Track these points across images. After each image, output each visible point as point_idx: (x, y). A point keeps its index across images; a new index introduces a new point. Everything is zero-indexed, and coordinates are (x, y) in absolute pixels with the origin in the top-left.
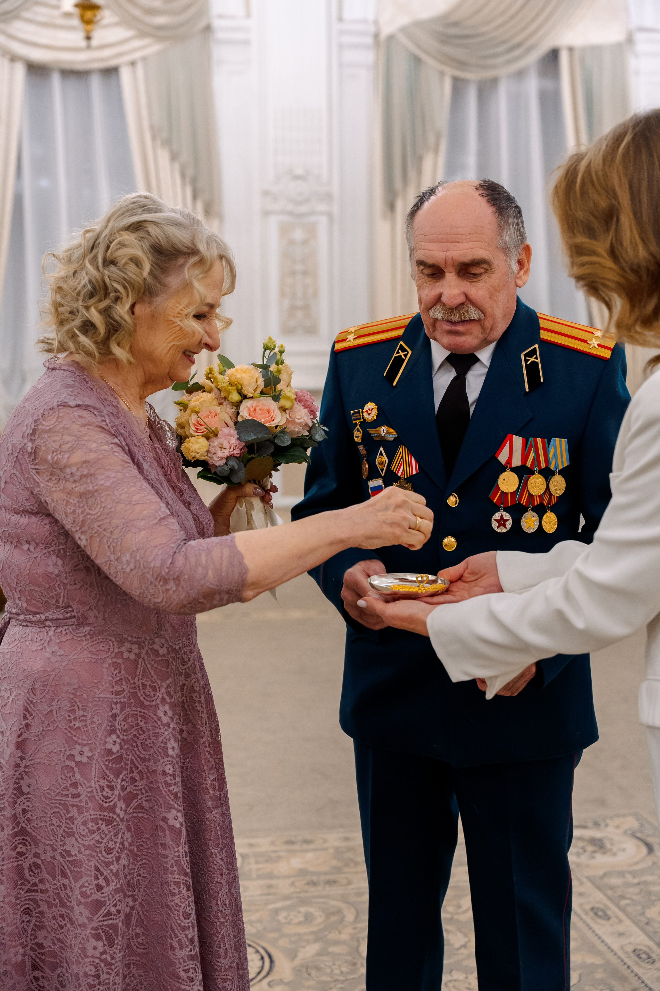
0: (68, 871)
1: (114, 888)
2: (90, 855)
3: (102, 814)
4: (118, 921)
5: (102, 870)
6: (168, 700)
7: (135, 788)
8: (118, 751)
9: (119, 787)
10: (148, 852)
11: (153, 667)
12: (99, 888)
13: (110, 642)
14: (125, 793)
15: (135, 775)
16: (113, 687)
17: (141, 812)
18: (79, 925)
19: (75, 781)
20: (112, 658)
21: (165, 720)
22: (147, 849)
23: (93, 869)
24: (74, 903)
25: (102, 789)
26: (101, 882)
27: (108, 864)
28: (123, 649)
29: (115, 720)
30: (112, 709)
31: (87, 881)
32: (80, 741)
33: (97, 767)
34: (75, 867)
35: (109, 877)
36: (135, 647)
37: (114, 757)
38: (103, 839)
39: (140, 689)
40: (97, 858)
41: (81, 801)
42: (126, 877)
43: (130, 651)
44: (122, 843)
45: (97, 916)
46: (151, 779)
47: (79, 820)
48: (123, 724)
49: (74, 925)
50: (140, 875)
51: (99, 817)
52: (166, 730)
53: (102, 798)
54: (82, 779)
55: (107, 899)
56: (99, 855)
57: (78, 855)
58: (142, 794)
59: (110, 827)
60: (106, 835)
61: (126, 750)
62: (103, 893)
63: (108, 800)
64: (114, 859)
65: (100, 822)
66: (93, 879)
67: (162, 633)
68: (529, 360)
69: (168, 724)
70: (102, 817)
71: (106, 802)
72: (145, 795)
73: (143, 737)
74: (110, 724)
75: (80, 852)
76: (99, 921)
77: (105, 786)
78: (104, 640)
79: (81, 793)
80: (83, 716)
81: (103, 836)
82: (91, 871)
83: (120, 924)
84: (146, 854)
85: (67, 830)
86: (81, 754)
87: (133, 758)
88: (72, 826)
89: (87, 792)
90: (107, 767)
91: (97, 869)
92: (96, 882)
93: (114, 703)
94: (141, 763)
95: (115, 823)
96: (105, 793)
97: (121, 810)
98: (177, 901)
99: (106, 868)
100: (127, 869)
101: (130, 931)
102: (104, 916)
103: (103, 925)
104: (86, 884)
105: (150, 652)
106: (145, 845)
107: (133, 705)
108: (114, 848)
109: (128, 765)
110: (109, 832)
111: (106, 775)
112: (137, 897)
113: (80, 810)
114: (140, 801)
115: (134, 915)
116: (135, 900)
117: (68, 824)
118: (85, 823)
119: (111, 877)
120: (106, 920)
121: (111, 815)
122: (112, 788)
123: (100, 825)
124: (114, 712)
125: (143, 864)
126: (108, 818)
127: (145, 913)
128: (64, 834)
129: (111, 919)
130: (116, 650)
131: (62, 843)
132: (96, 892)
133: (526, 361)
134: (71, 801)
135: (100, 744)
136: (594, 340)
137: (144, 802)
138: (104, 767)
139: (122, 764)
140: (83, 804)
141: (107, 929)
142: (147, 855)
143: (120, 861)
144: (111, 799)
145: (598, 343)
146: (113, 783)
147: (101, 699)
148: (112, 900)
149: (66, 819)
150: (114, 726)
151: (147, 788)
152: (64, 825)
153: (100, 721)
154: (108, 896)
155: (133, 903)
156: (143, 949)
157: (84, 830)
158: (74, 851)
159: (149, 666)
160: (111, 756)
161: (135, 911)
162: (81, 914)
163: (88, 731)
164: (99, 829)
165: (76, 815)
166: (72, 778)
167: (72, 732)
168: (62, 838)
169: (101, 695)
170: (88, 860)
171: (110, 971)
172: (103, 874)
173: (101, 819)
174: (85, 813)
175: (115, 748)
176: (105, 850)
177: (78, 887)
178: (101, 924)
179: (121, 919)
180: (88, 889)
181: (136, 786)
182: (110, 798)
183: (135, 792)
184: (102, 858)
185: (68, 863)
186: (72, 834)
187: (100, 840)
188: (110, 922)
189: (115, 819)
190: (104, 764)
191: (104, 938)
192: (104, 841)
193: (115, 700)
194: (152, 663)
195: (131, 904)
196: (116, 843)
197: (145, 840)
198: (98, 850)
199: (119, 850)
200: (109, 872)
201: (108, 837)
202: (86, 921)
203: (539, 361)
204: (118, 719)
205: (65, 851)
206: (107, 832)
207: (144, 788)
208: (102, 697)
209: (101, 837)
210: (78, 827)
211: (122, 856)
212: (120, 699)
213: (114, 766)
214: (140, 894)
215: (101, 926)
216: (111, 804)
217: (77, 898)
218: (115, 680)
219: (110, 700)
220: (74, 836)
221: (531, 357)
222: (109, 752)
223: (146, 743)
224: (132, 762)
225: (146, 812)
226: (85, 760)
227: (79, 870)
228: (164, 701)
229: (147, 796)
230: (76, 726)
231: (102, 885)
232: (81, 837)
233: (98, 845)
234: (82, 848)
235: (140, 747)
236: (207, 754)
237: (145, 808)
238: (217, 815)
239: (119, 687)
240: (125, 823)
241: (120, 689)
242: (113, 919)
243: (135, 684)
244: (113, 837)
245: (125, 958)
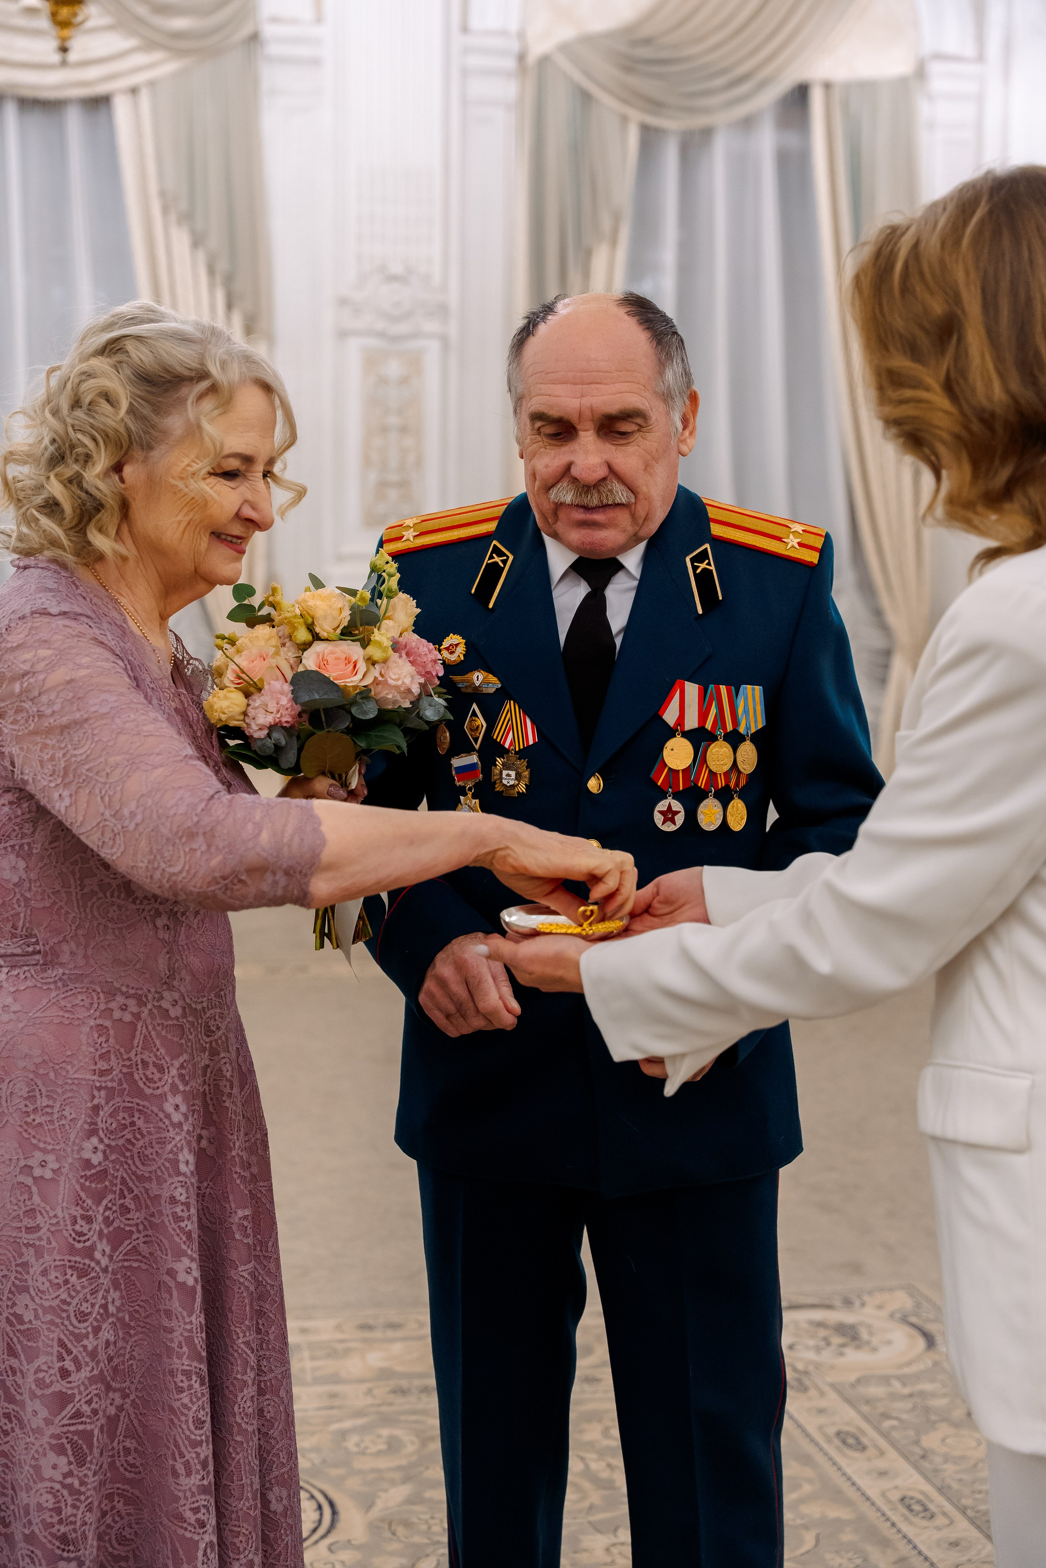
0: (19, 1347)
1: (88, 1375)
2: (52, 1323)
3: (73, 1259)
4: (93, 1427)
5: (69, 1345)
6: (181, 1088)
7: (127, 1222)
8: (100, 1163)
9: (100, 1218)
10: (146, 1323)
11: (159, 1035)
12: (65, 1374)
13: (93, 994)
14: (111, 1229)
15: (128, 1202)
16: (96, 1063)
17: (137, 1260)
18: (32, 1430)
19: (33, 1207)
20: (95, 1019)
21: (176, 1117)
22: (145, 1318)
23: (55, 1344)
24: (26, 1396)
25: (75, 1222)
26: (69, 1364)
27: (79, 1338)
28: (112, 1005)
29: (98, 1115)
30: (94, 1097)
31: (46, 1363)
32: (41, 1145)
33: (67, 1186)
34: (29, 1340)
35: (80, 1358)
36: (132, 1003)
37: (93, 1171)
38: (73, 1298)
39: (138, 1069)
40: (63, 1327)
41: (40, 1239)
42: (110, 1359)
43: (124, 1008)
44: (105, 1307)
45: (60, 1417)
46: (153, 1210)
47: (36, 1268)
48: (109, 1122)
49: (25, 1430)
50: (134, 1358)
51: (68, 1264)
52: (177, 1134)
53: (74, 1235)
54: (43, 1205)
55: (76, 1391)
56: (67, 1323)
57: (34, 1322)
58: (139, 1231)
59: (84, 1279)
60: (78, 1292)
61: (113, 1161)
62: (70, 1382)
63: (82, 1239)
64: (90, 1329)
65: (69, 1272)
66: (55, 1359)
67: (176, 983)
68: (699, 567)
69: (180, 1125)
70: (73, 1264)
71: (79, 1242)
72: (143, 1234)
73: (141, 1143)
74: (88, 1121)
75: (37, 1317)
76: (63, 1426)
77: (78, 1216)
78: (84, 989)
79: (41, 1226)
80: (47, 1106)
81: (73, 1293)
82: (52, 1347)
83: (96, 1432)
84: (143, 1325)
85: (17, 1282)
86: (42, 1166)
87: (125, 1175)
88: (26, 1277)
89: (50, 1224)
90: (83, 1187)
91: (62, 1344)
92: (61, 1364)
93: (96, 1087)
94: (138, 1184)
95: (93, 1274)
96: (77, 1227)
97: (103, 1255)
98: (186, 1401)
99: (76, 1344)
100: (112, 1347)
101: (115, 1444)
102: (70, 1418)
103: (68, 1432)
104: (45, 1367)
105: (155, 1011)
106: (141, 1310)
107: (126, 1093)
108: (90, 1313)
109: (116, 1185)
110: (83, 1287)
111: (81, 1199)
112: (127, 1391)
113: (39, 1253)
114: (135, 1243)
115: (122, 1418)
116: (125, 1396)
117: (20, 1273)
118: (44, 1273)
119: (84, 1358)
120: (73, 1424)
121: (87, 1261)
122: (89, 1220)
123: (68, 1277)
124: (96, 1102)
125: (139, 1340)
126: (81, 1266)
127: (140, 1417)
128: (13, 1289)
129: (82, 1423)
130: (103, 1007)
131: (10, 1303)
132: (60, 1380)
133: (695, 568)
134: (26, 1237)
135: (73, 1151)
136: (791, 536)
137: (142, 1245)
138: (78, 1187)
139: (107, 1183)
140: (44, 1243)
141: (75, 1438)
142: (144, 1327)
143: (100, 1334)
144: (87, 1237)
145: (799, 540)
146: (90, 1213)
147: (76, 1082)
148: (84, 1394)
149: (17, 1265)
150: (96, 1124)
151: (146, 1223)
152: (14, 1274)
153: (73, 1116)
154: (78, 1387)
155: (122, 1401)
156: (135, 1473)
157: (43, 1283)
158: (28, 1316)
159: (153, 1033)
160: (90, 1170)
161: (124, 1413)
162: (35, 1413)
163: (54, 1130)
164: (66, 1282)
165: (33, 1260)
166: (28, 1203)
167: (30, 1131)
168: (10, 1296)
169: (76, 1076)
170: (49, 1330)
171: (78, 1504)
172: (72, 1353)
173: (71, 1267)
174: (46, 1257)
175: (96, 1159)
176: (75, 1315)
177: (32, 1371)
178: (65, 1429)
179: (99, 1424)
180: (47, 1376)
181: (129, 1219)
182: (85, 1235)
183: (128, 1228)
184: (71, 1328)
185: (18, 1335)
186: (26, 1289)
187: (69, 1300)
188: (81, 1427)
189: (93, 1269)
190: (78, 1181)
191: (70, 1452)
192: (74, 1302)
193: (98, 1084)
194: (159, 1028)
195: (118, 1401)
196: (93, 1305)
197: (142, 1304)
198: (64, 1315)
199: (99, 1317)
200: (81, 1349)
201: (81, 1295)
202: (42, 1424)
203: (713, 568)
204: (101, 1113)
205: (15, 1315)
206: (79, 1288)
207: (142, 1223)
208: (78, 1079)
209: (69, 1295)
210: (35, 1278)
211: (104, 1327)
212: (105, 1082)
213: (93, 1185)
214: (133, 1387)
215: (65, 1433)
216: (88, 1244)
217: (30, 1388)
218: (98, 1053)
219: (91, 1083)
220: (29, 1293)
221: (702, 562)
222: (87, 1164)
223: (146, 1152)
224: (123, 1181)
225: (145, 1260)
226: (48, 1174)
227: (34, 1345)
228: (174, 1090)
229: (147, 1236)
230: (37, 1122)
231: (70, 1369)
232: (39, 1294)
233: (65, 1307)
234: (40, 1311)
235: (137, 1160)
236: (235, 1176)
237: (143, 1253)
238: (245, 1274)
239: (105, 1064)
240: (109, 1275)
241: (106, 1067)
242: (85, 1423)
243: (131, 1060)
244: (88, 1296)
245: (105, 1484)
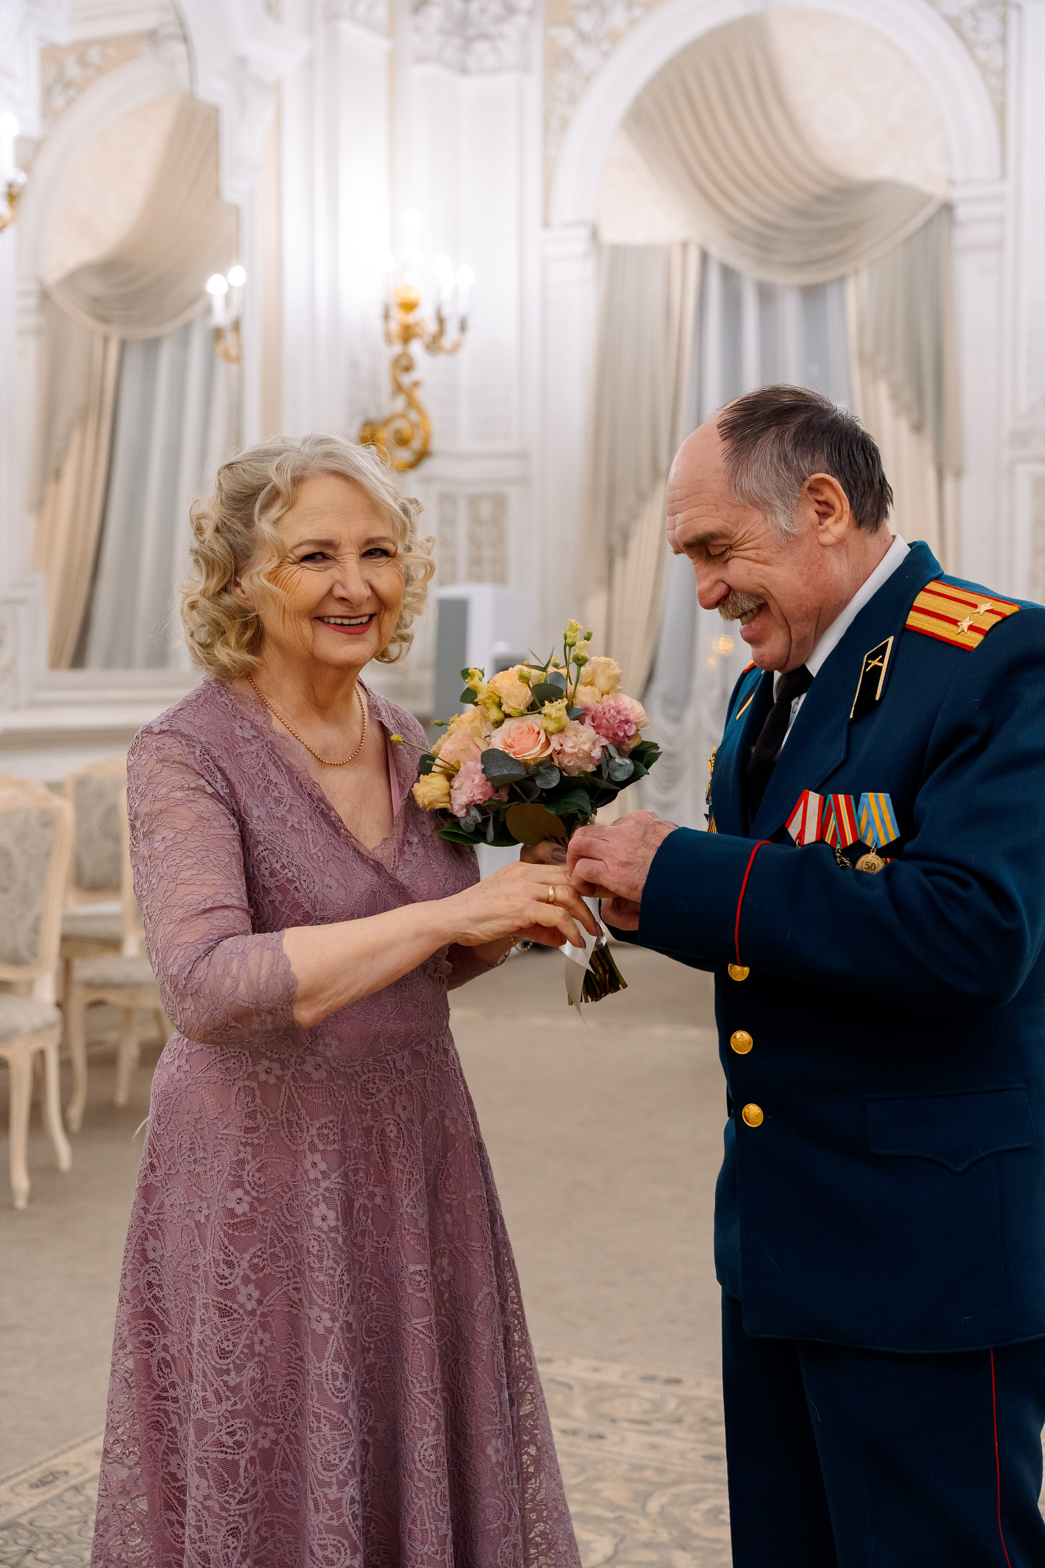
1: (228, 1408)
3: (216, 1299)
4: (237, 1457)
5: (211, 1379)
6: (321, 1147)
7: (277, 1269)
8: (244, 1214)
9: (245, 1264)
10: (297, 1364)
11: (300, 1097)
12: (206, 1405)
13: (243, 1058)
14: (261, 1275)
15: (277, 1250)
16: (242, 1121)
17: (287, 1305)
19: (196, 1247)
20: (244, 1081)
21: (312, 1175)
23: (199, 1376)
25: (218, 1265)
26: (210, 1397)
27: (220, 1373)
28: (259, 1068)
29: (244, 1168)
30: (239, 1152)
31: (194, 1391)
32: (200, 1193)
33: (214, 1232)
35: (221, 1391)
36: (276, 1066)
37: (237, 1220)
38: (215, 1335)
39: (283, 1128)
40: (206, 1360)
42: (256, 1395)
43: (269, 1071)
44: (251, 1347)
45: (203, 1443)
46: (300, 1258)
48: (257, 1176)
50: (286, 1397)
51: (211, 1303)
52: (313, 1189)
53: (216, 1277)
55: (216, 1421)
58: (289, 1278)
59: (225, 1319)
61: (263, 1213)
62: (211, 1412)
63: (223, 1281)
64: (231, 1366)
67: (320, 1048)
68: (870, 664)
69: (317, 1181)
71: (221, 1284)
72: (290, 1282)
73: (289, 1195)
74: (233, 1173)
76: (205, 1451)
77: (223, 1260)
78: (236, 1054)
80: (203, 1158)
81: (216, 1331)
83: (242, 1463)
84: (294, 1366)
87: (275, 1226)
88: (195, 1310)
89: (203, 1265)
90: (226, 1235)
93: (242, 1143)
94: (287, 1234)
95: (236, 1316)
96: (220, 1271)
97: (249, 1299)
98: (315, 1441)
99: (217, 1378)
100: (259, 1384)
105: (298, 1075)
106: (293, 1353)
107: (274, 1149)
109: (266, 1235)
110: (224, 1326)
111: (224, 1245)
112: (282, 1427)
114: (285, 1289)
115: (277, 1451)
119: (224, 1392)
120: (212, 1453)
121: (229, 1304)
122: (230, 1265)
123: (212, 1315)
124: (241, 1156)
125: (290, 1380)
126: (223, 1307)
129: (222, 1452)
130: (250, 1069)
132: (202, 1410)
133: (866, 666)
135: (220, 1200)
136: (968, 618)
137: (292, 1291)
138: (221, 1233)
139: (255, 1232)
141: (215, 1465)
142: (295, 1368)
143: (245, 1372)
144: (228, 1280)
145: (971, 623)
146: (232, 1258)
147: (225, 1137)
148: (225, 1425)
150: (241, 1176)
151: (295, 1270)
153: (220, 1168)
154: (219, 1418)
156: (293, 1505)
159: (296, 1095)
160: (234, 1219)
161: (279, 1447)
163: (207, 1179)
164: (210, 1319)
166: (193, 1244)
167: (192, 1179)
169: (225, 1131)
170: (197, 1361)
171: (221, 1527)
172: (213, 1386)
173: (215, 1307)
175: (239, 1210)
176: (217, 1351)
178: (204, 1456)
179: (247, 1456)
181: (280, 1267)
182: (226, 1278)
183: (279, 1275)
184: (213, 1363)
187: (212, 1337)
188: (223, 1456)
189: (235, 1311)
190: (221, 1229)
191: (210, 1477)
192: (216, 1340)
193: (244, 1140)
194: (300, 1091)
195: (272, 1435)
197: (293, 1346)
198: (208, 1350)
199: (242, 1356)
200: (222, 1384)
201: (222, 1334)
204: (247, 1167)
206: (220, 1327)
207: (291, 1270)
208: (226, 1134)
209: (213, 1332)
211: (248, 1366)
212: (252, 1138)
214: (287, 1424)
215: (204, 1460)
216: (229, 1287)
218: (245, 1112)
219: (237, 1139)
222: (231, 1213)
223: (294, 1204)
224: (274, 1232)
225: (295, 1305)
226: (201, 1220)
228: (312, 1147)
229: (296, 1283)
231: (211, 1400)
235: (285, 1211)
236: (404, 1232)
237: (293, 1299)
238: (419, 1327)
239: (251, 1122)
240: (257, 1318)
241: (252, 1124)
242: (226, 1453)
243: (277, 1119)
244: (230, 1337)
245: (262, 1512)
